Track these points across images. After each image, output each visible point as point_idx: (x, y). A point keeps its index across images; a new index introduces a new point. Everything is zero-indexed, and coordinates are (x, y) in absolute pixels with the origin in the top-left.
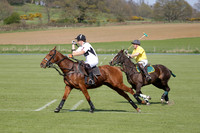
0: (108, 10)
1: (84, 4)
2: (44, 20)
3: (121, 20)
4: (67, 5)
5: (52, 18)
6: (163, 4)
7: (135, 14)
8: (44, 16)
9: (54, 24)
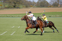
0: (23, 4)
1: (15, 2)
2: (3, 7)
3: (27, 7)
4: (10, 2)
5: (5, 6)
6: (40, 2)
7: (31, 5)
8: (3, 5)
9: (6, 8)
